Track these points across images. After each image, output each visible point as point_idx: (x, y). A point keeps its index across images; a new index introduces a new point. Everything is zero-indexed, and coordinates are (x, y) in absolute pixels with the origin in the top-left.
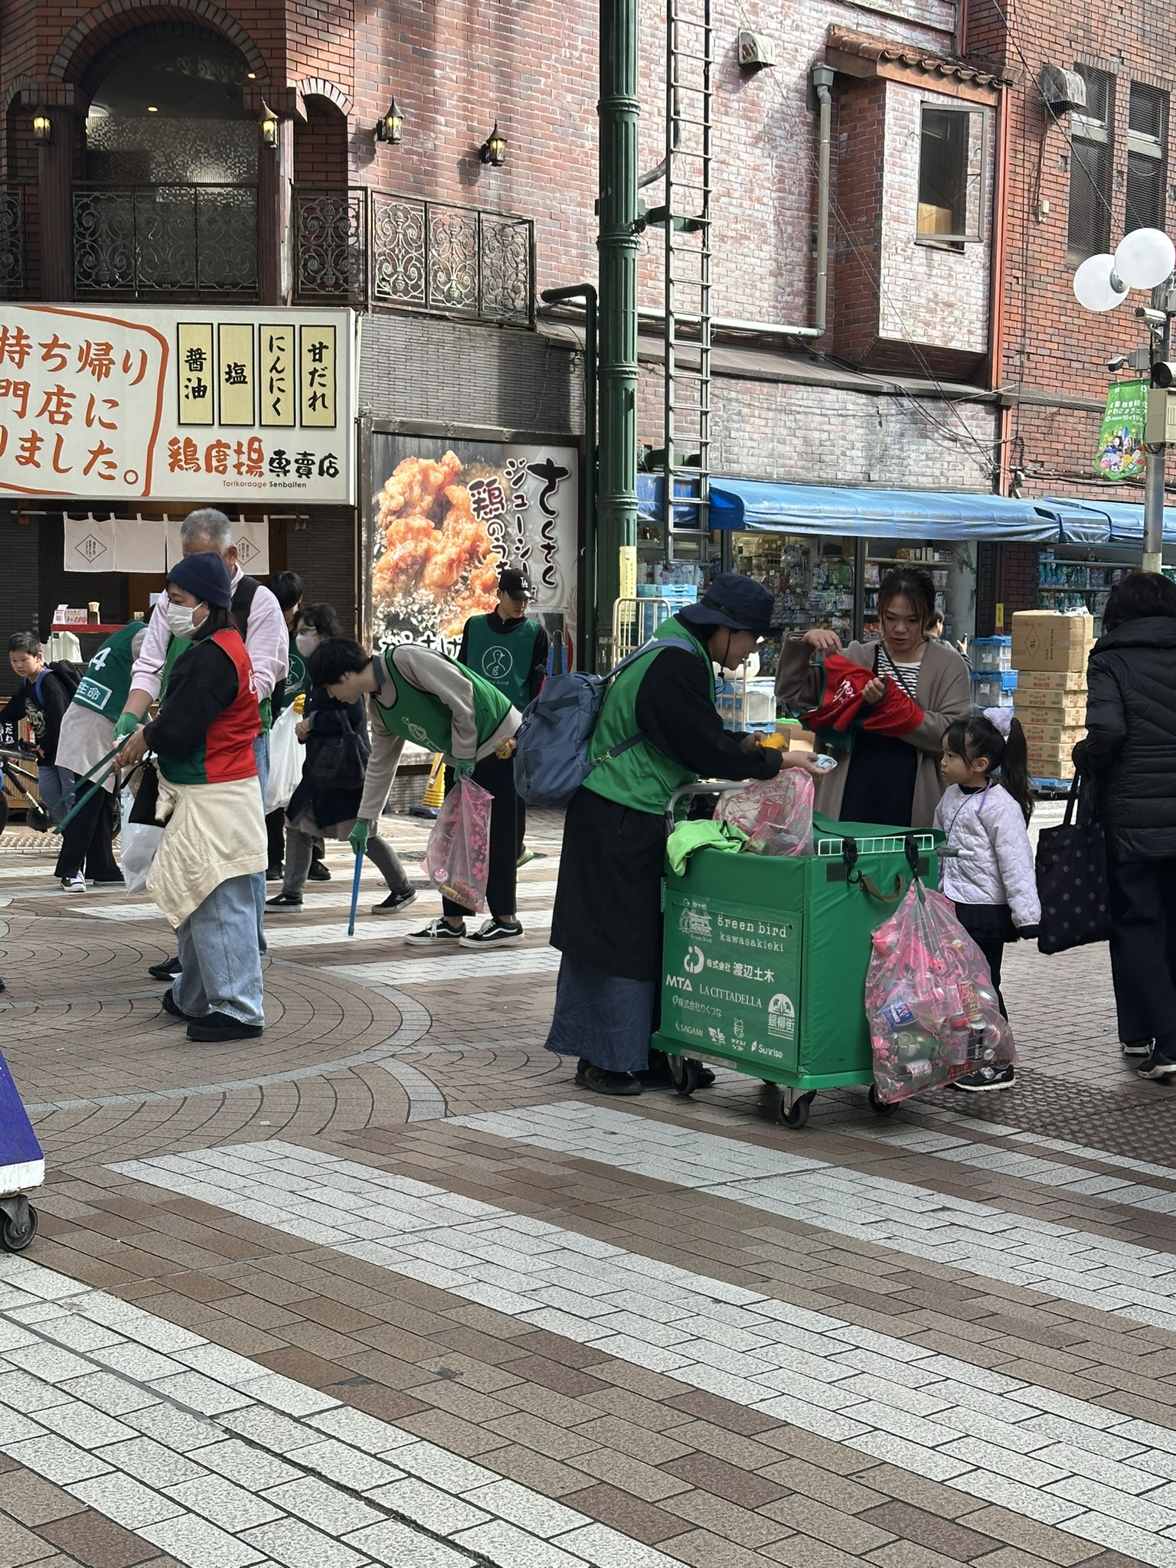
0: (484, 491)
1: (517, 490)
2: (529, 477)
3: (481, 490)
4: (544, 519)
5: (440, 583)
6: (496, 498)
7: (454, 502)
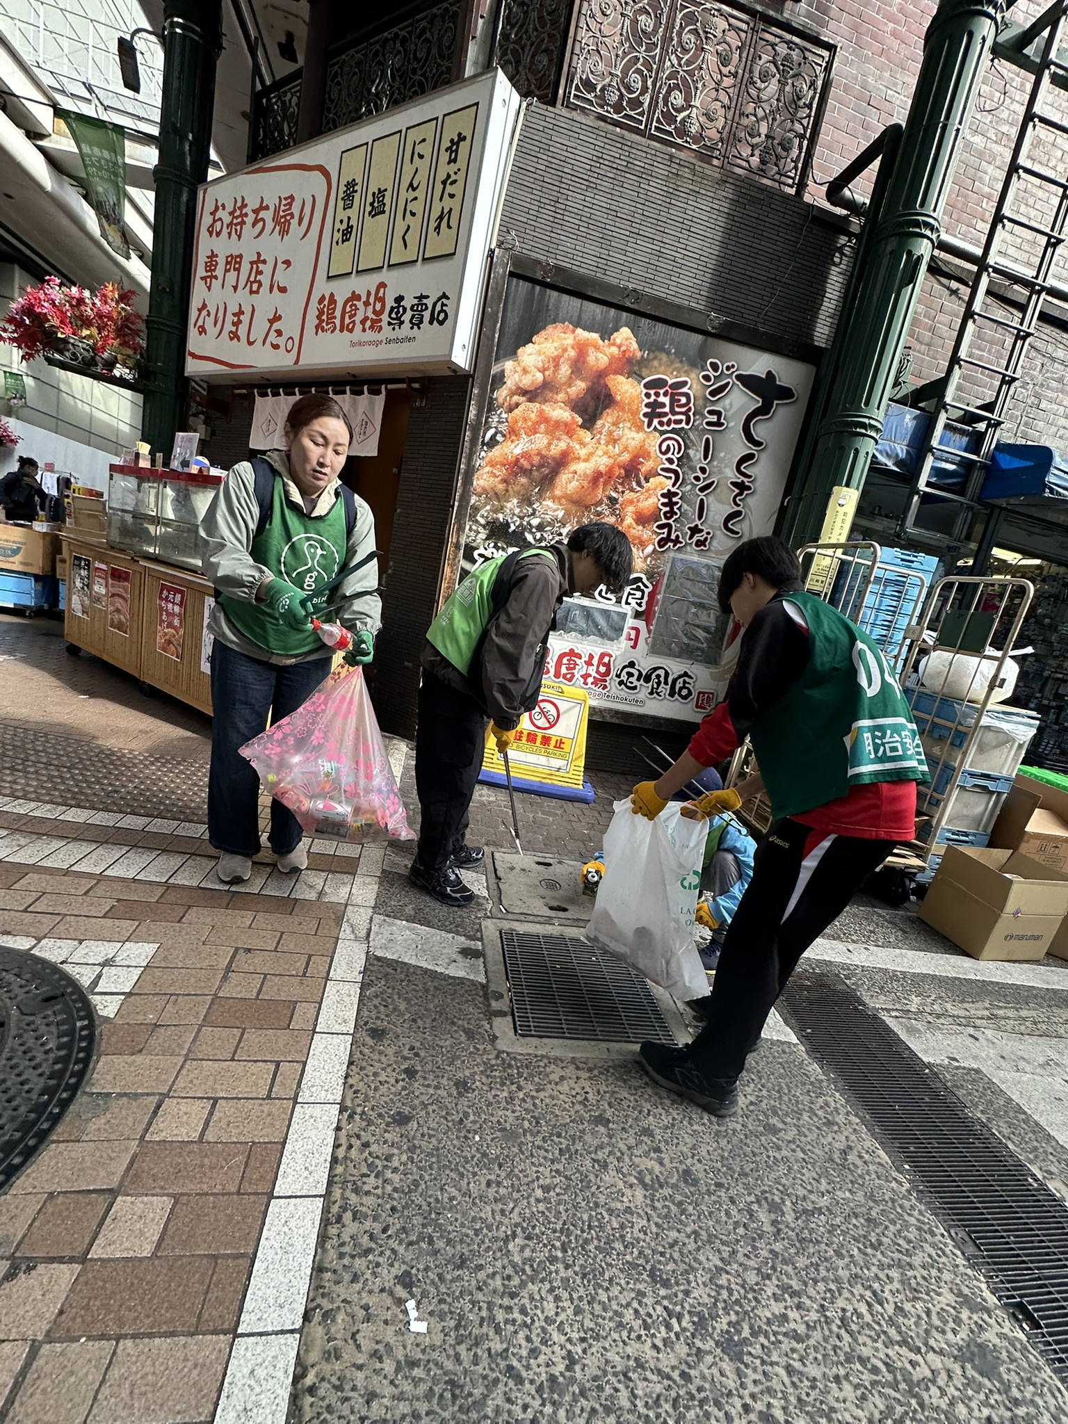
0: (665, 394)
1: (713, 403)
2: (735, 388)
3: (662, 391)
4: (743, 448)
5: (575, 497)
6: (679, 406)
7: (619, 398)
